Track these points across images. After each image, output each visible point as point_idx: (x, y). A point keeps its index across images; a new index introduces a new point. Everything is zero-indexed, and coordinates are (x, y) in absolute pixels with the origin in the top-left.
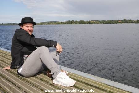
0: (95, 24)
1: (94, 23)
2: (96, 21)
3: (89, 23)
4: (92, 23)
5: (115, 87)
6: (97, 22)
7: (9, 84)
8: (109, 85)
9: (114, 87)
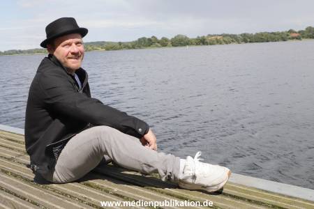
0: (221, 44)
1: (219, 42)
2: (224, 36)
3: (202, 41)
4: (212, 43)
5: (283, 195)
6: (226, 39)
7: (9, 198)
8: (267, 192)
9: (280, 195)
